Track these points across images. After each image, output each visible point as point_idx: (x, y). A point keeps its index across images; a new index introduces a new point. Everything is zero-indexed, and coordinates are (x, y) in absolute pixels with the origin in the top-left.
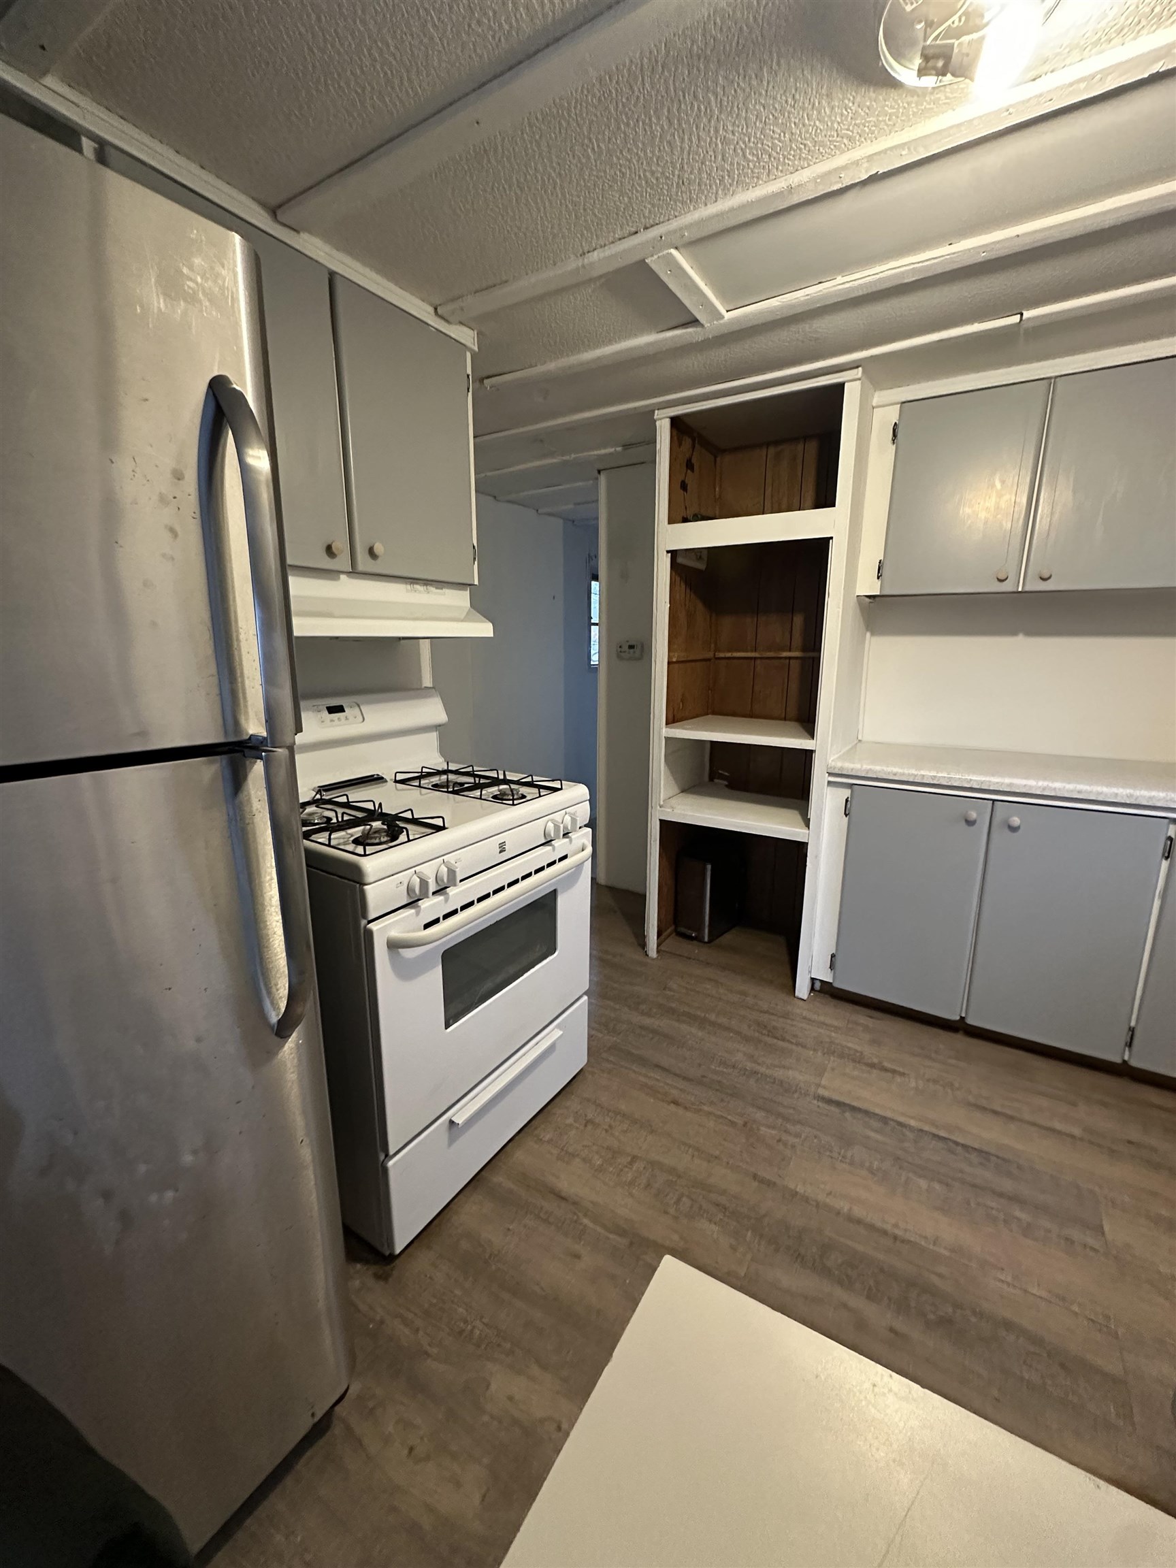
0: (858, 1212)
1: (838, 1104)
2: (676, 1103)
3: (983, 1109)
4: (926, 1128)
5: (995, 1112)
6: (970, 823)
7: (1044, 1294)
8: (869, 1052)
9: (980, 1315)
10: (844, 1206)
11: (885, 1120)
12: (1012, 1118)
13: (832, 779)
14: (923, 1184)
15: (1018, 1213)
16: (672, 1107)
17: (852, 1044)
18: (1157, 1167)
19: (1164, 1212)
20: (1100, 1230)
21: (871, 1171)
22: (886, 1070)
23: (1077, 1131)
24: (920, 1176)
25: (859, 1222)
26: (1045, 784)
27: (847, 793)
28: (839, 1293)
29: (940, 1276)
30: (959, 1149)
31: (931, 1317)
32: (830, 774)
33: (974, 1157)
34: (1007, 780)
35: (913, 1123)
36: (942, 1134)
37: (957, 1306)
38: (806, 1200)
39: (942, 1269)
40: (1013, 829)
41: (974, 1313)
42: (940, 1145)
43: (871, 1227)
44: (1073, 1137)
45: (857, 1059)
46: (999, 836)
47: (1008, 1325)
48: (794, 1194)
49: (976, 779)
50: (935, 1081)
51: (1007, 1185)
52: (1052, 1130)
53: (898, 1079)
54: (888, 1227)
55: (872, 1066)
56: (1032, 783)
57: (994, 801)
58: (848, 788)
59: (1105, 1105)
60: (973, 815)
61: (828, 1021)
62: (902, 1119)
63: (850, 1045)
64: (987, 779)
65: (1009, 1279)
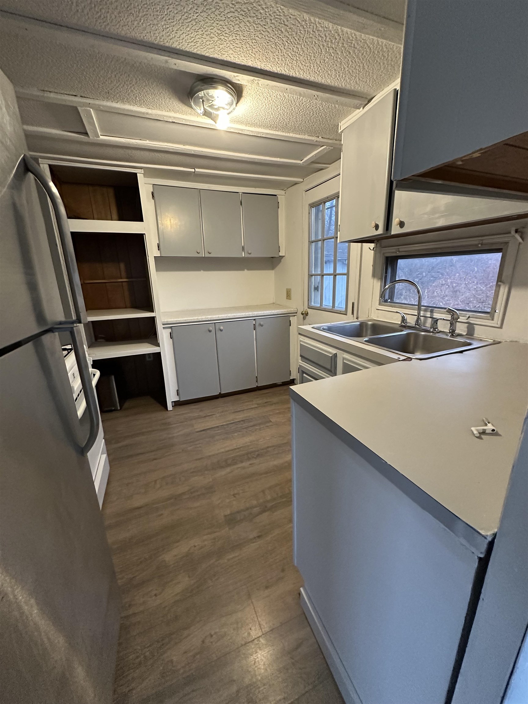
0: (227, 449)
1: (203, 430)
2: (155, 459)
3: (237, 412)
4: (228, 423)
5: (239, 411)
6: (210, 331)
7: (270, 438)
8: (201, 414)
9: (263, 449)
10: (223, 450)
11: (218, 427)
12: (243, 410)
13: (164, 326)
14: (236, 434)
15: (257, 428)
16: (155, 461)
17: (196, 415)
18: (272, 404)
19: (278, 412)
20: (271, 421)
21: (223, 439)
22: (209, 416)
23: (256, 406)
24: (234, 433)
25: (228, 451)
26: (227, 315)
27: (170, 330)
28: (235, 467)
29: (251, 448)
30: (238, 423)
31: (255, 456)
32: (163, 324)
33: (242, 423)
34: (217, 316)
35: (224, 424)
36: (232, 422)
37: (258, 451)
38: (213, 455)
39: (250, 447)
40: (221, 330)
41: (261, 450)
42: (233, 425)
43: (232, 450)
44: (256, 407)
45: (200, 417)
46: (219, 333)
47: (268, 447)
48: (210, 456)
49: (209, 317)
50: (223, 412)
51: (252, 424)
52: (252, 408)
53: (214, 416)
54: (236, 448)
55: (205, 417)
56: (223, 315)
57: (215, 323)
58: (170, 328)
59: (257, 398)
60: (211, 328)
61: (184, 412)
62: (221, 424)
63: (195, 415)
64: (212, 316)
65: (263, 440)
